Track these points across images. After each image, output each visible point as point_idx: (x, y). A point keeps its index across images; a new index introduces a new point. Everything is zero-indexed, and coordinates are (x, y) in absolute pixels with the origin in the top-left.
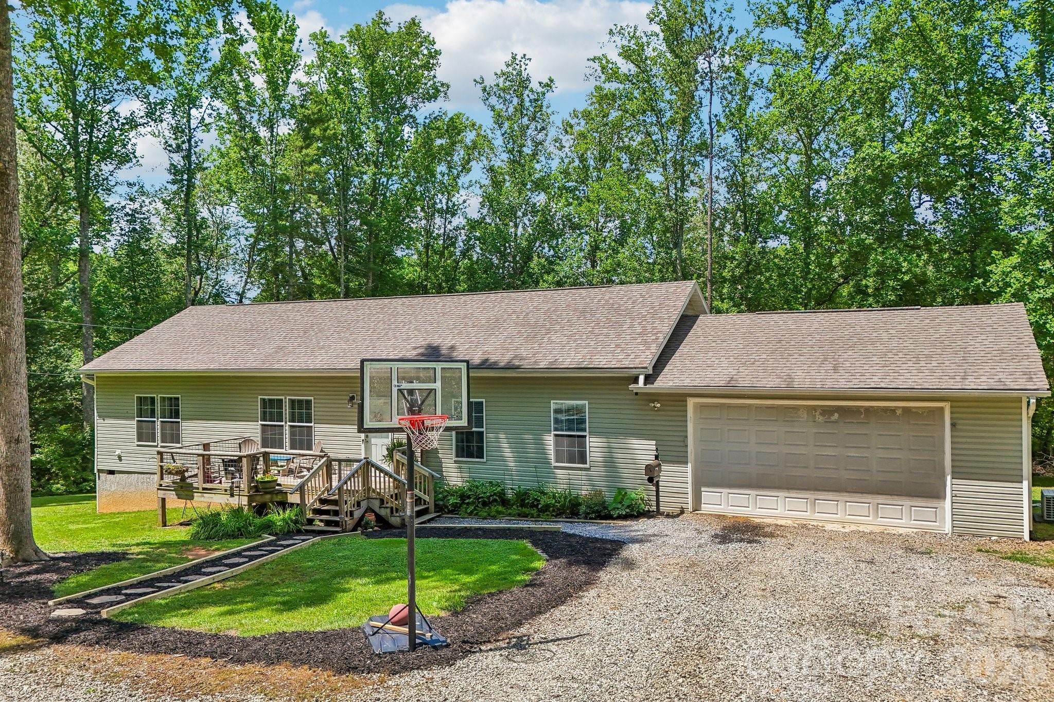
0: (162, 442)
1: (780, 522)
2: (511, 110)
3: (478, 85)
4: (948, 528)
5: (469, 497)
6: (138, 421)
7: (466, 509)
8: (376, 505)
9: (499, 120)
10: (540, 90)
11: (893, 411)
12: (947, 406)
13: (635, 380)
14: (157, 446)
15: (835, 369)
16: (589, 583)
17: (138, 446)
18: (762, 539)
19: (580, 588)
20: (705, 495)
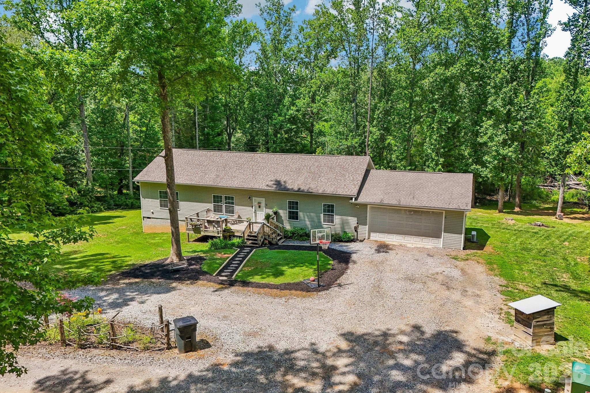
1: (394, 243)
2: (274, 19)
3: (258, 7)
4: (441, 246)
5: (295, 234)
6: (160, 200)
8: (267, 237)
9: (268, 26)
10: (289, 11)
11: (429, 212)
12: (444, 212)
13: (352, 199)
15: (413, 198)
16: (347, 268)
17: (160, 209)
18: (389, 251)
19: (346, 270)
20: (372, 234)
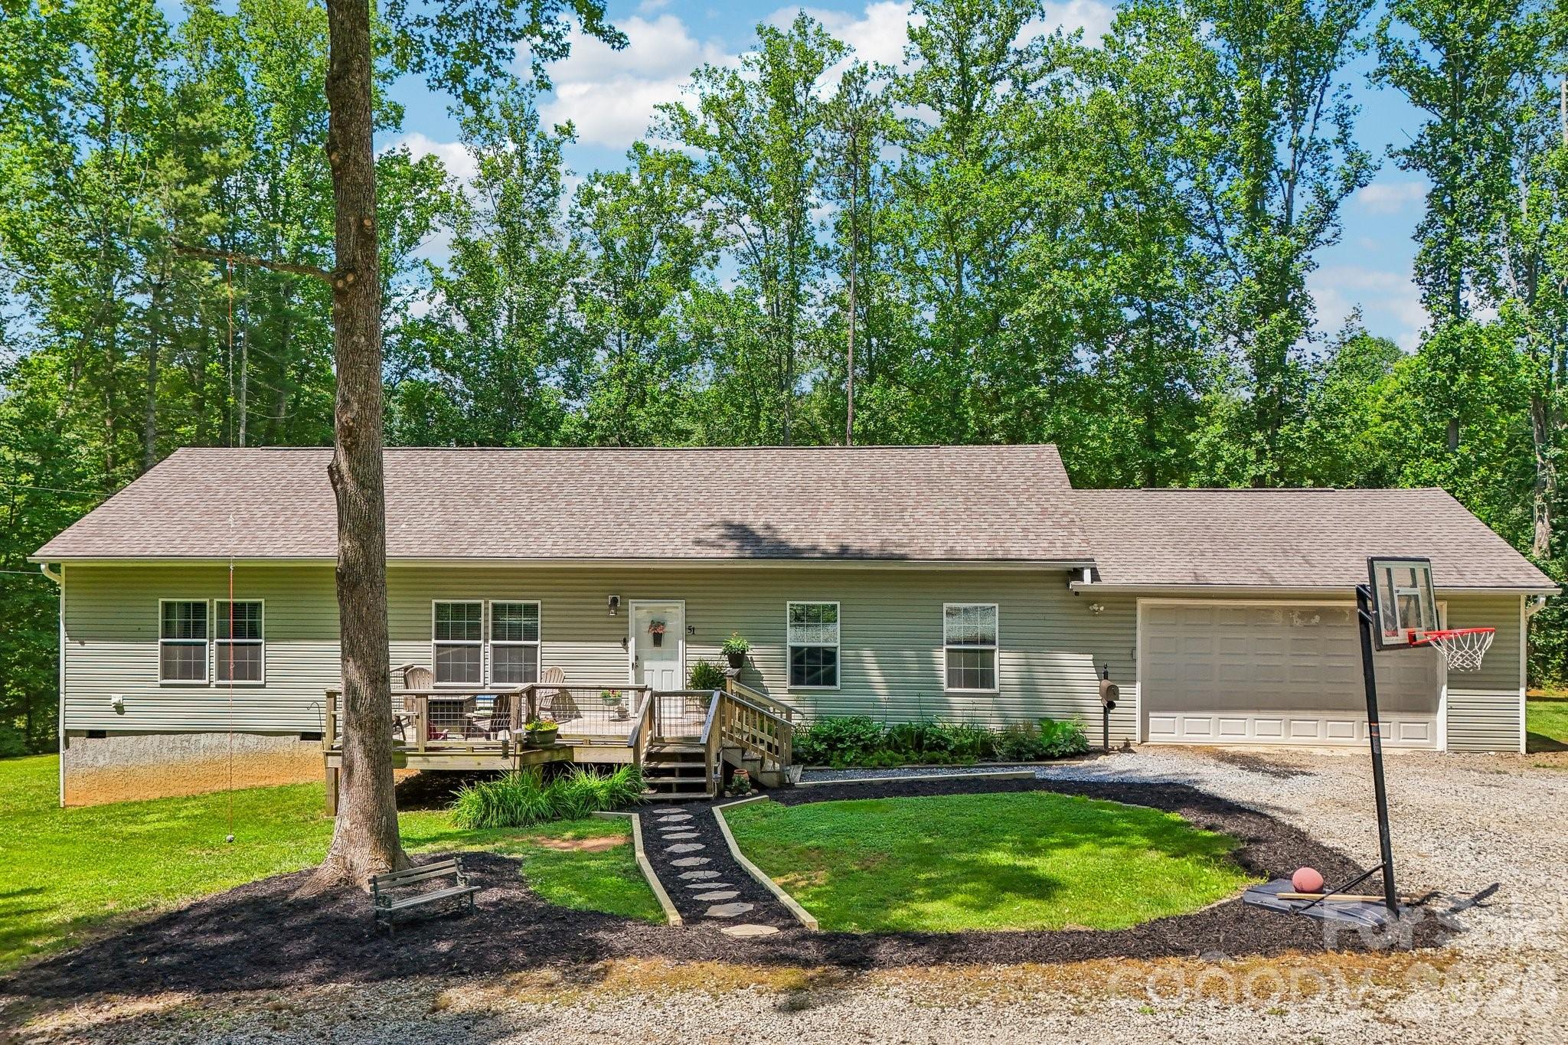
0: (220, 678)
4: (1441, 744)
6: (164, 644)
7: (841, 757)
8: (736, 757)
12: (1443, 606)
13: (1078, 575)
14: (208, 686)
17: (162, 686)
20: (1156, 721)
